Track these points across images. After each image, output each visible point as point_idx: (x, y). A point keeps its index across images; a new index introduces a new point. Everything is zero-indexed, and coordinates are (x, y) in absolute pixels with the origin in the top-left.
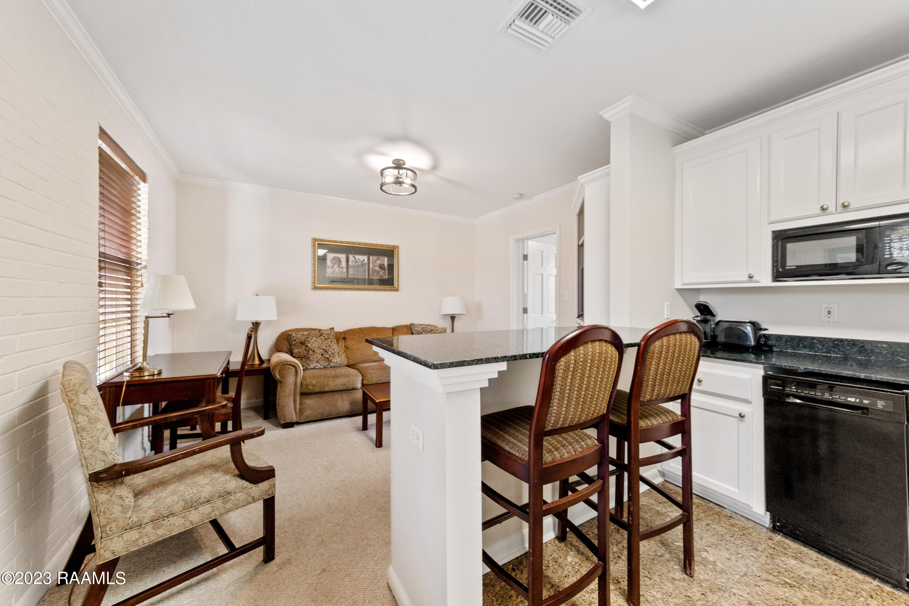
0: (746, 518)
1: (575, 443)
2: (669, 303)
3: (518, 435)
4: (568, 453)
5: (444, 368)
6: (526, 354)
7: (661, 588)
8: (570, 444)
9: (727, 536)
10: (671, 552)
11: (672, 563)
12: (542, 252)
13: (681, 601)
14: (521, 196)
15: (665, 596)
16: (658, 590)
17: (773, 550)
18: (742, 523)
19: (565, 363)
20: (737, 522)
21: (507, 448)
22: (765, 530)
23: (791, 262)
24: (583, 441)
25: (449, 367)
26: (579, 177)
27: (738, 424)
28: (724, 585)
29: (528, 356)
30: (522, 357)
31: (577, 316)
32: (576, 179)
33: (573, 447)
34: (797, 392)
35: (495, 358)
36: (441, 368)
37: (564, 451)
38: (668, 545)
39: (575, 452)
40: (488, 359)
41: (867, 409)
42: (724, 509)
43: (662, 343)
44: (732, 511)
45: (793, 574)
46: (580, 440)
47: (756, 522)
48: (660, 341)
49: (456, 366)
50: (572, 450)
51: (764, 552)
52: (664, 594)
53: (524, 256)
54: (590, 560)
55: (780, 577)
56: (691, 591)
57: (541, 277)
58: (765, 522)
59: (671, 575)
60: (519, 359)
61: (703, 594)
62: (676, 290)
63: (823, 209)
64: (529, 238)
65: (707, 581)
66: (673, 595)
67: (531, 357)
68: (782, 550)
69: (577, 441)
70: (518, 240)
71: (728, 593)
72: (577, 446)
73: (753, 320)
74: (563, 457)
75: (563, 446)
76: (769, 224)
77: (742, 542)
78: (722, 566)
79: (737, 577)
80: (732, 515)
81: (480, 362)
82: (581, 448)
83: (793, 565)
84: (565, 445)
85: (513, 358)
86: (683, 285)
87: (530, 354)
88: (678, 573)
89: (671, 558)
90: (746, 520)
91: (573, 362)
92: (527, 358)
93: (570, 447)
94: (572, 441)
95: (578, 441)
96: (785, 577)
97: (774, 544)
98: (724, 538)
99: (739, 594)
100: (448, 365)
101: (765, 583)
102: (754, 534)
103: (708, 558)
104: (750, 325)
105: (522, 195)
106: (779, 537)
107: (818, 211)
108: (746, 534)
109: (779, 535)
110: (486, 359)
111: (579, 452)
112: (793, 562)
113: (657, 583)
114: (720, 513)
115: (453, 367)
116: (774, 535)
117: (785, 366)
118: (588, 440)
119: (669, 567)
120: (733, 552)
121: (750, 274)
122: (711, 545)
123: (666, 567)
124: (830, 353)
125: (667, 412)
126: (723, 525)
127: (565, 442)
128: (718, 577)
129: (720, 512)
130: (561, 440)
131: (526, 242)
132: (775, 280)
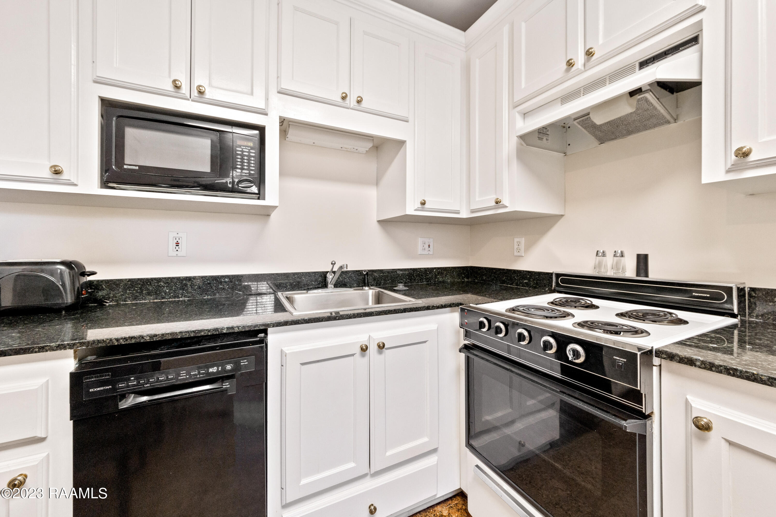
23: (131, 160)
34: (138, 383)
63: (175, 86)
73: (70, 258)
76: (95, 82)
104: (63, 267)
107: (169, 87)
124: (178, 297)
132: (105, 184)
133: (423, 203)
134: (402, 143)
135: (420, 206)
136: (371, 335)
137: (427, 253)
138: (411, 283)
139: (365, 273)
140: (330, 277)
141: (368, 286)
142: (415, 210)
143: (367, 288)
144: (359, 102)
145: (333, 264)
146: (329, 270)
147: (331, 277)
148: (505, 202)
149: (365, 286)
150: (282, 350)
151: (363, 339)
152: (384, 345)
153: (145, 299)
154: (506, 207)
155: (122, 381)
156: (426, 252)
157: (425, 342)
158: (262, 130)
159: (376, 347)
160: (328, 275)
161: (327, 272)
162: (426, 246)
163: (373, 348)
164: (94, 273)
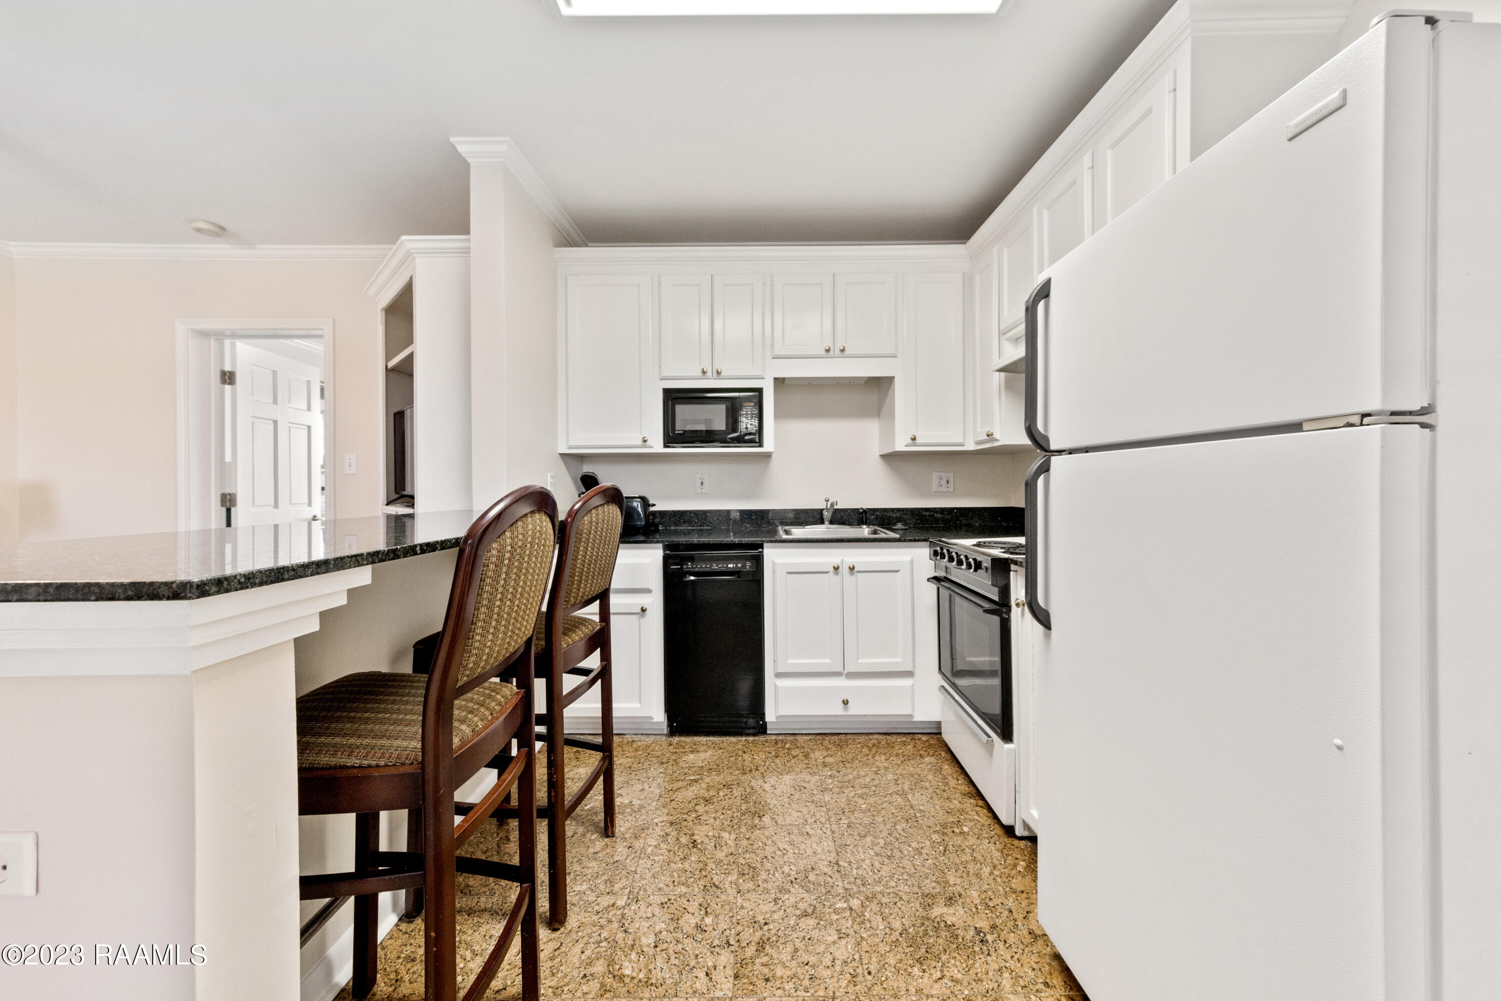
0: (646, 734)
1: (488, 701)
2: (553, 474)
3: (370, 727)
4: (482, 720)
5: (227, 591)
6: (416, 546)
7: (585, 875)
8: (482, 705)
9: (635, 765)
10: (583, 823)
11: (588, 835)
12: (275, 372)
13: (610, 873)
14: (220, 232)
15: (591, 883)
16: (581, 880)
17: (675, 755)
18: (644, 743)
19: (499, 552)
20: (640, 744)
21: (354, 761)
22: (664, 738)
23: (680, 427)
24: (498, 693)
25: (241, 589)
26: (403, 238)
27: (639, 620)
28: (646, 822)
29: (418, 548)
30: (408, 552)
31: (386, 503)
32: (393, 240)
33: (487, 708)
34: (692, 567)
35: (356, 556)
36: (218, 592)
37: (476, 719)
38: (578, 815)
39: (492, 715)
40: (342, 559)
41: (740, 572)
42: (625, 737)
43: (591, 518)
44: (633, 734)
45: (695, 769)
46: (493, 694)
47: (654, 735)
48: (589, 515)
49: (261, 584)
50: (487, 713)
51: (669, 762)
52: (590, 880)
53: (223, 373)
54: (475, 912)
55: (687, 779)
56: (616, 854)
57: (272, 427)
58: (663, 730)
59: (591, 850)
60: (402, 556)
61: (630, 847)
62: (559, 455)
63: (704, 372)
64: (235, 335)
65: (629, 829)
66: (600, 873)
67: (423, 552)
68: (681, 750)
69: (490, 697)
70: (204, 334)
71: (651, 828)
72: (493, 704)
73: (642, 495)
74: (476, 729)
75: (471, 712)
76: (661, 379)
77: (649, 763)
78: (639, 802)
79: (654, 803)
80: (634, 739)
81: (323, 568)
82: (499, 704)
83: (693, 760)
84: (474, 709)
85: (392, 556)
86: (569, 448)
87: (421, 545)
88: (598, 843)
89: (586, 830)
90: (646, 737)
91: (509, 548)
92: (416, 554)
93: (482, 709)
94: (482, 699)
95: (491, 695)
96: (690, 775)
97: (675, 748)
98: (633, 769)
99: (661, 820)
100: (240, 583)
101: (677, 793)
102: (657, 748)
103: (623, 802)
104: (640, 500)
105: (223, 229)
106: (677, 738)
107: (699, 374)
108: (651, 753)
109: (676, 736)
110: (336, 559)
111: (498, 713)
112: (692, 756)
113: (578, 873)
114: (621, 744)
115: (254, 585)
116: (672, 739)
117: (682, 541)
118: (503, 689)
119: (587, 843)
120: (645, 779)
121: (644, 438)
122: (622, 786)
123: (583, 845)
124: (703, 526)
125: (583, 621)
126: (628, 755)
127: (471, 705)
128: (637, 817)
129: (621, 742)
130: (464, 703)
131: (227, 343)
132: (666, 446)
133: (914, 439)
134: (891, 379)
135: (910, 441)
136: (844, 559)
137: (946, 490)
138: (922, 524)
139: (861, 511)
140: (825, 513)
141: (866, 524)
142: (906, 446)
143: (864, 527)
144: (843, 351)
145: (827, 501)
146: (825, 507)
147: (827, 513)
148: (997, 435)
149: (863, 524)
150: (773, 562)
151: (836, 561)
152: (854, 567)
153: (682, 526)
154: (997, 440)
155: (685, 564)
156: (944, 489)
157: (897, 571)
158: (760, 391)
159: (848, 569)
160: (824, 512)
161: (823, 510)
162: (944, 482)
163: (845, 570)
164: (654, 505)
